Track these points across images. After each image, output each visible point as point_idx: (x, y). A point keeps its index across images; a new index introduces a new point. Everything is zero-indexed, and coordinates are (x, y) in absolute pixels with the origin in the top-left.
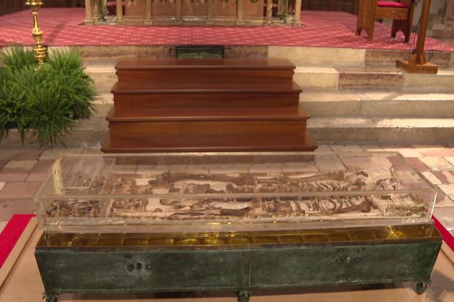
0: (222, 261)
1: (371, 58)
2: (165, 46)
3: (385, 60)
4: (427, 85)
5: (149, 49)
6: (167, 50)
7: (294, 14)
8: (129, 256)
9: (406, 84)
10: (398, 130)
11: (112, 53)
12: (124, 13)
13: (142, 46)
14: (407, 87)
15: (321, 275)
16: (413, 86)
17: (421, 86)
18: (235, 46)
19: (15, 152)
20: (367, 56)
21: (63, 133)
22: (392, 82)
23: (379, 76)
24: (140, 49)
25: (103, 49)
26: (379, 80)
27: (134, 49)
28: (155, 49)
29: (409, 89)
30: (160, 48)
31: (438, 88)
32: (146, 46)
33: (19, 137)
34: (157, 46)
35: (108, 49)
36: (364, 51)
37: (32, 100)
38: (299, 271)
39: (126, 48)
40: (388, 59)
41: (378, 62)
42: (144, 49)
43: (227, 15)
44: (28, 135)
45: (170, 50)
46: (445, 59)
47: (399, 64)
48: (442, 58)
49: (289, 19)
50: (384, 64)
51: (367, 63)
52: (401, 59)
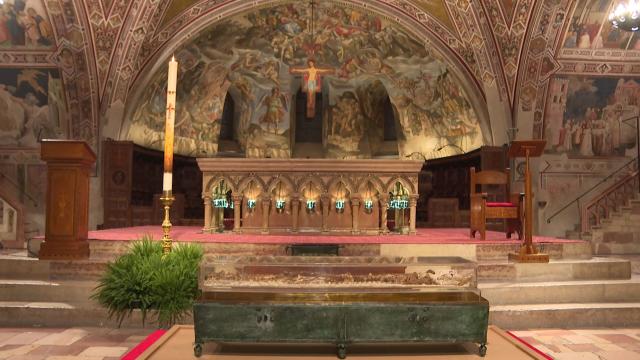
0: (325, 315)
1: (482, 253)
2: (282, 245)
3: (497, 254)
4: (540, 275)
5: (267, 247)
6: (284, 248)
7: (409, 224)
8: (259, 310)
9: (518, 274)
10: (510, 314)
11: (232, 249)
12: (241, 225)
13: (259, 244)
14: (521, 277)
15: (399, 332)
16: (526, 276)
17: (534, 275)
18: (349, 244)
19: (135, 331)
20: (478, 251)
21: (183, 314)
22: (504, 272)
23: (490, 268)
24: (258, 247)
25: (223, 246)
26: (491, 272)
27: (252, 246)
28: (272, 247)
29: (523, 279)
30: (277, 246)
31: (552, 276)
32: (264, 244)
33: (141, 316)
34: (275, 244)
35: (228, 247)
36: (474, 246)
37: (158, 281)
38: (381, 328)
39: (245, 246)
40: (500, 253)
41: (490, 256)
42: (262, 247)
43: (342, 227)
44: (149, 315)
45: (287, 249)
46: (557, 250)
47: (511, 257)
48: (553, 249)
49: (405, 230)
50: (496, 258)
51: (479, 257)
52: (513, 252)
